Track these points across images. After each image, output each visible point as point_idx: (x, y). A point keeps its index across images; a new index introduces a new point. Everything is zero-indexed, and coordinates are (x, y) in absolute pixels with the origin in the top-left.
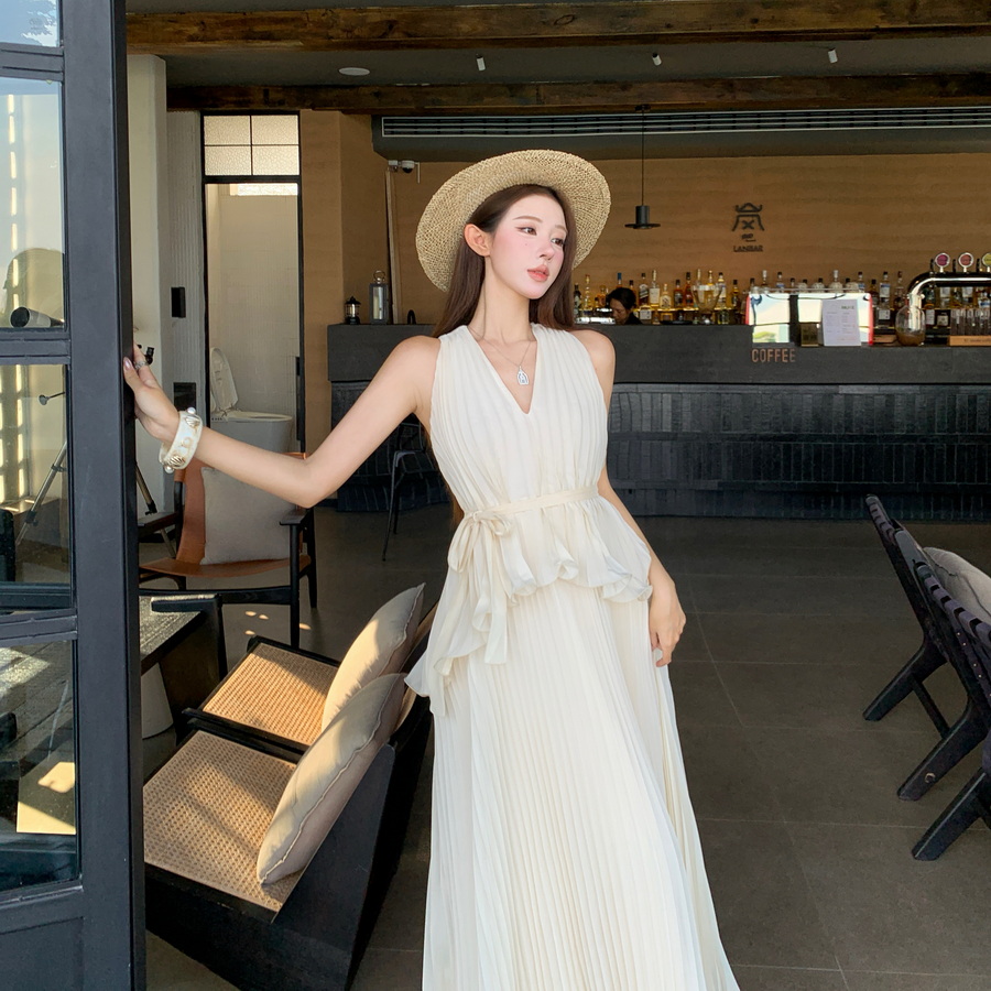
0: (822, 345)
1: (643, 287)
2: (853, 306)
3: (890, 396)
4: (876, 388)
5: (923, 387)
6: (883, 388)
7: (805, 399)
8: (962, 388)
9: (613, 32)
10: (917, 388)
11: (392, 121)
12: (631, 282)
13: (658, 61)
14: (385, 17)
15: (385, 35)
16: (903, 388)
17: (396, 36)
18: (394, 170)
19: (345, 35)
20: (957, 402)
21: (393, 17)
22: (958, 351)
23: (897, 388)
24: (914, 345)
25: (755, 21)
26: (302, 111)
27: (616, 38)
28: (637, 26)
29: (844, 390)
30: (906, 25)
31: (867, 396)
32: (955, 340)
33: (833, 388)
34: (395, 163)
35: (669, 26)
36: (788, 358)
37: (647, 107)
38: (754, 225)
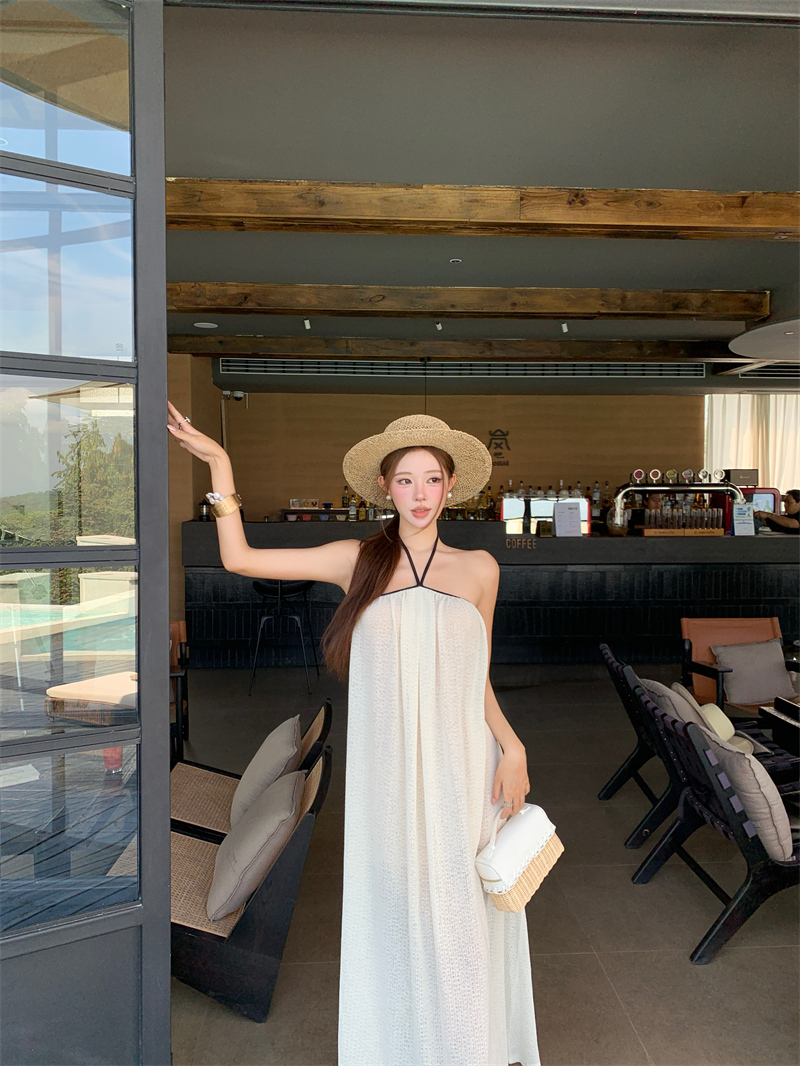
0: (555, 536)
2: (576, 507)
3: (603, 573)
4: (594, 567)
5: (628, 567)
6: (598, 567)
7: (544, 575)
8: (654, 566)
9: (412, 309)
10: (622, 566)
11: (228, 361)
13: (439, 327)
14: (240, 291)
15: (240, 304)
16: (613, 567)
17: (250, 305)
18: (227, 398)
19: (209, 303)
20: (651, 577)
21: (247, 291)
22: (650, 540)
23: (608, 567)
24: (621, 536)
25: (514, 304)
27: (414, 313)
28: (430, 305)
29: (571, 568)
30: (618, 311)
31: (587, 573)
32: (648, 532)
33: (563, 567)
34: (228, 393)
35: (453, 306)
36: (531, 546)
37: (429, 359)
38: (503, 446)
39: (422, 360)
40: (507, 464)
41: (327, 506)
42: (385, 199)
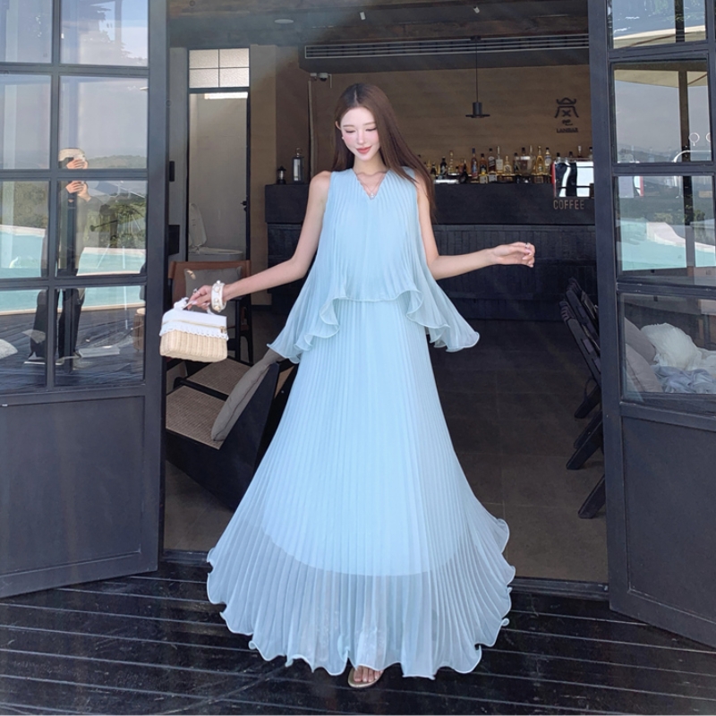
1: (491, 158)
7: (593, 236)
12: (483, 155)
18: (314, 79)
26: (252, 45)
36: (579, 206)
37: (479, 37)
38: (572, 113)
40: (576, 130)
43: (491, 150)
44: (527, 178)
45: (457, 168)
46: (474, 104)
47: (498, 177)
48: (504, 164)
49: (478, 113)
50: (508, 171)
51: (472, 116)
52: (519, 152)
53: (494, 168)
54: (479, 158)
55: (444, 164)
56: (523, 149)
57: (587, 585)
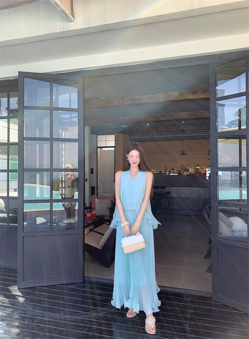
1: (188, 168)
9: (170, 119)
11: (134, 135)
12: (185, 167)
13: (183, 122)
14: (128, 118)
15: (128, 121)
17: (130, 122)
21: (130, 118)
25: (197, 116)
26: (115, 134)
28: (175, 118)
34: (135, 143)
37: (184, 131)
39: (182, 131)
41: (160, 172)
42: (148, 98)
43: (188, 165)
44: (198, 174)
45: (177, 170)
46: (182, 151)
47: (190, 173)
48: (192, 169)
49: (183, 154)
50: (193, 172)
51: (182, 155)
52: (197, 166)
53: (188, 171)
54: (184, 168)
55: (173, 169)
56: (198, 165)
57: (206, 293)
